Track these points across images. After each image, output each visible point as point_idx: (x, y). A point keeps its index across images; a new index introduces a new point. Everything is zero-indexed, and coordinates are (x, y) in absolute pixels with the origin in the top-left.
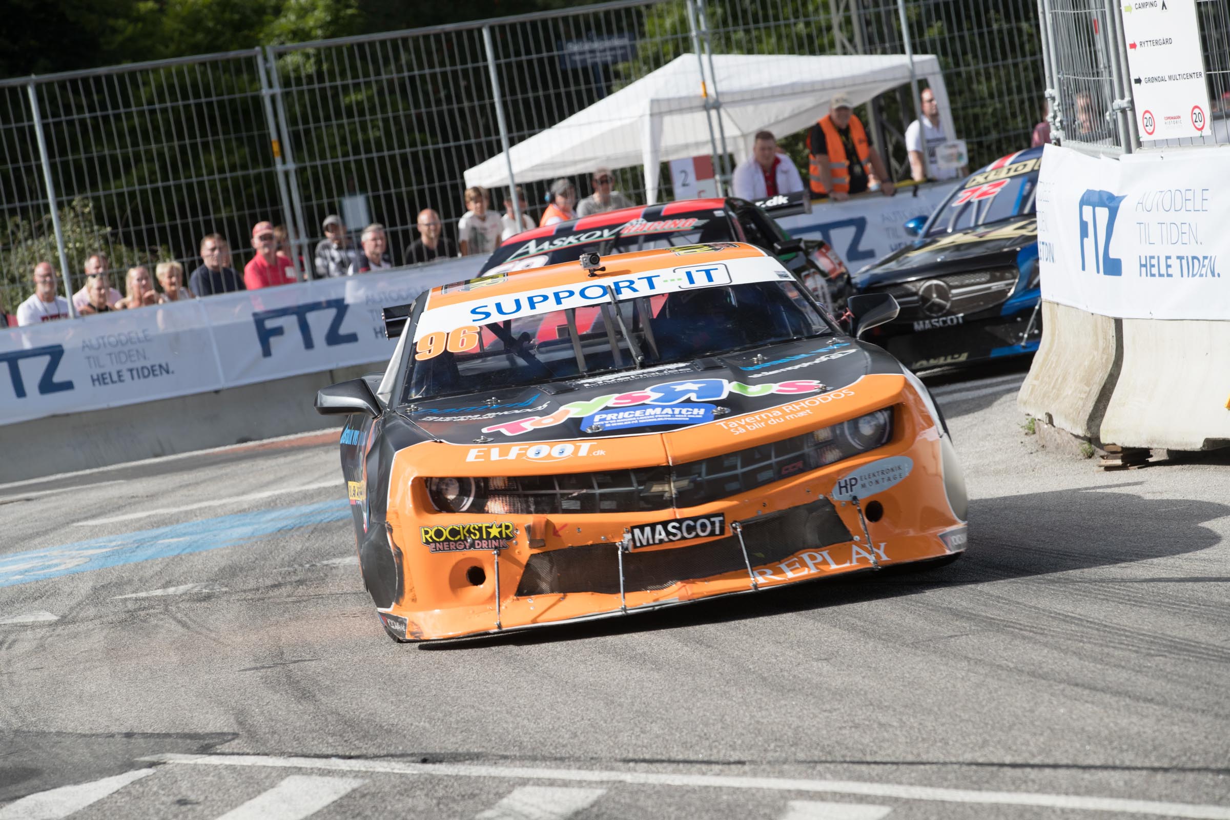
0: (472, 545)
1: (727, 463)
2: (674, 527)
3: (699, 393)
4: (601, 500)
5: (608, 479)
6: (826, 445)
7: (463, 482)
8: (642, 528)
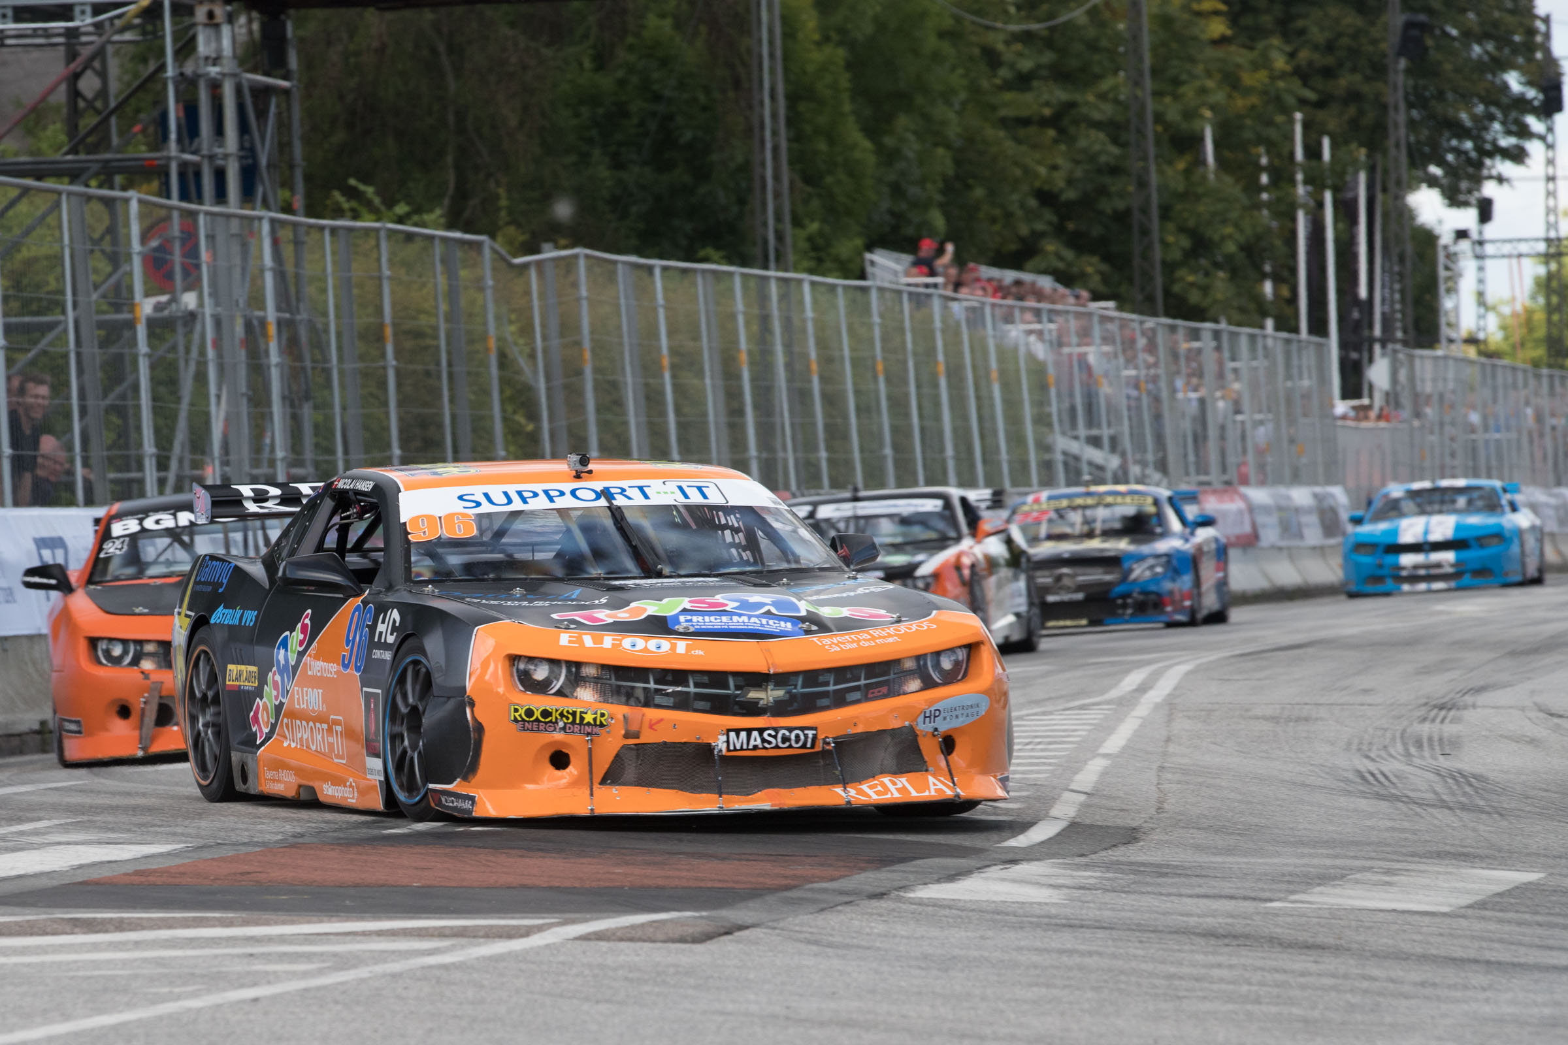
0: (563, 729)
1: (821, 679)
2: (769, 735)
3: (778, 606)
5: (706, 679)
6: (910, 673)
7: (553, 665)
8: (738, 731)
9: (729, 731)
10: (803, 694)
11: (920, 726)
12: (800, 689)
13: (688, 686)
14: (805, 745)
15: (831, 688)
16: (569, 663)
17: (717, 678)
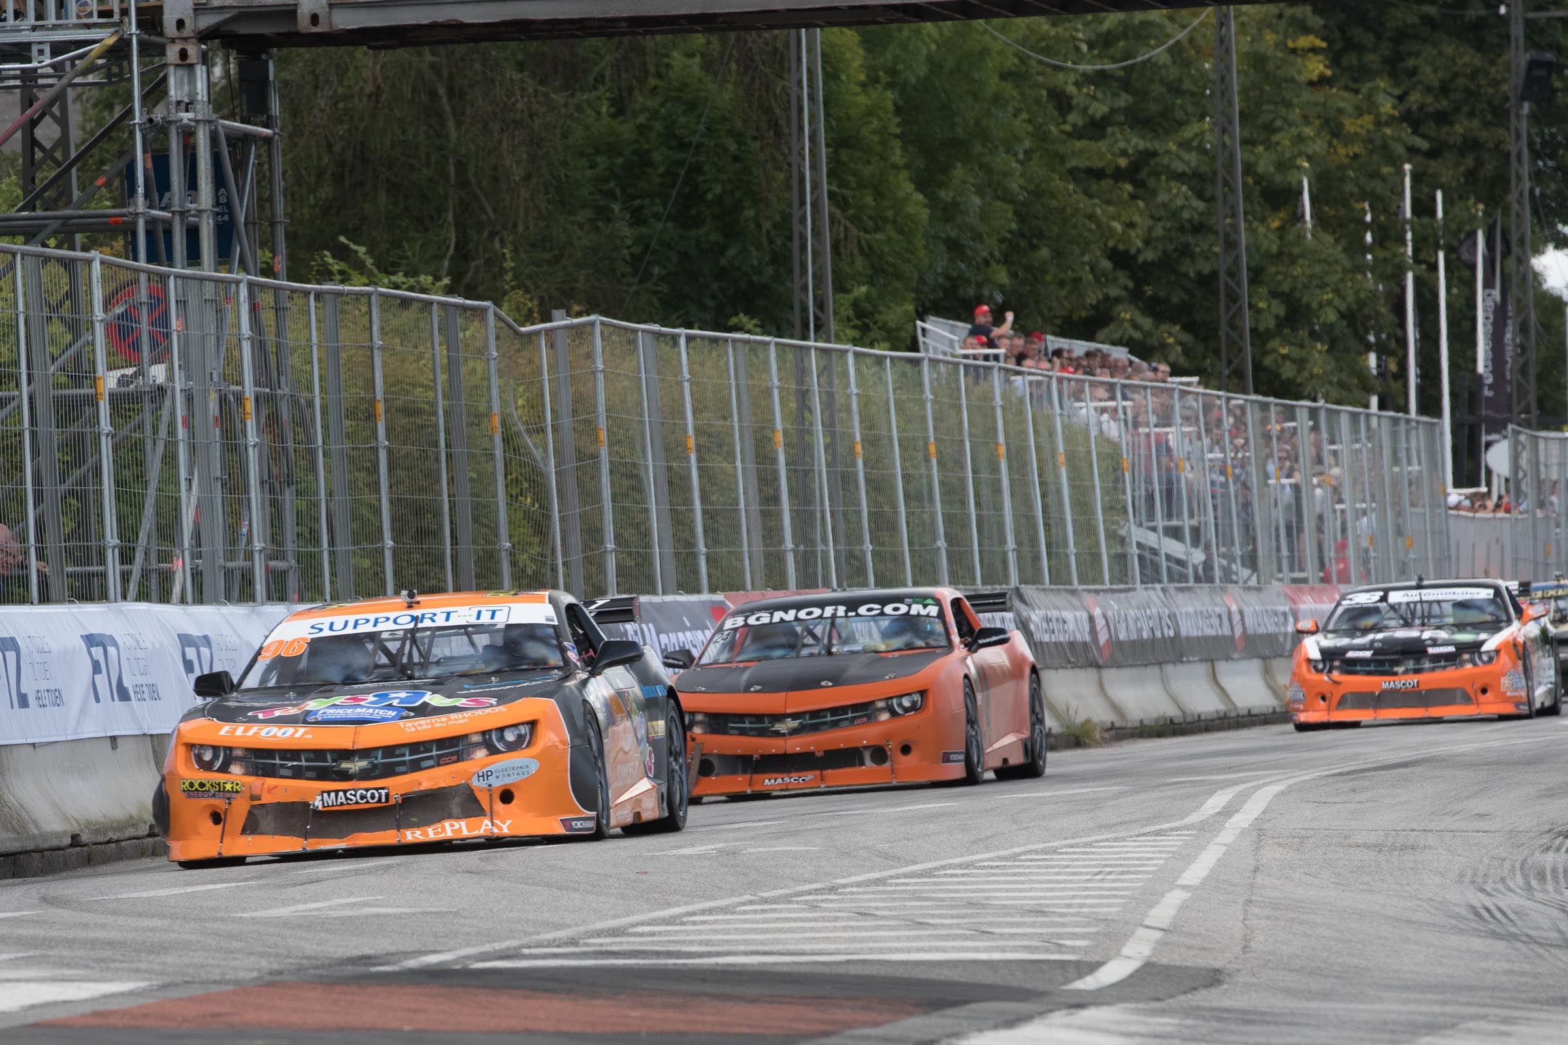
0: (214, 796)
1: (397, 752)
2: (351, 795)
3: (402, 701)
4: (306, 771)
5: (312, 756)
6: (477, 745)
7: (215, 749)
8: (329, 793)
9: (323, 793)
10: (384, 764)
11: (475, 783)
12: (380, 760)
13: (301, 761)
14: (379, 801)
15: (407, 758)
16: (225, 748)
17: (319, 754)
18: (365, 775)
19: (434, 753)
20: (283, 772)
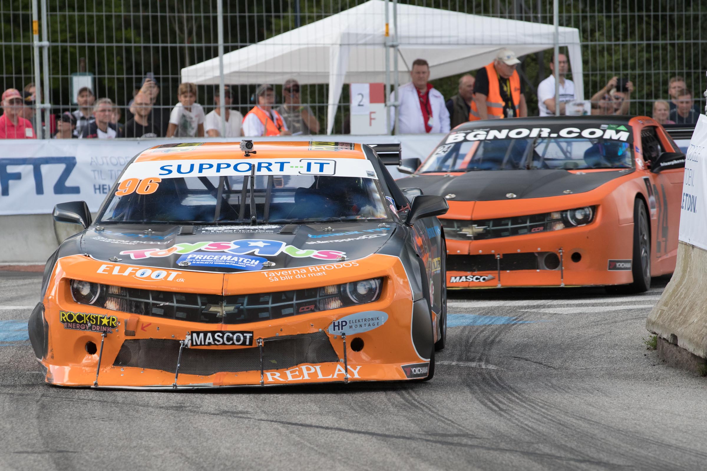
0: (91, 328)
1: (262, 299)
2: (218, 336)
4: (177, 311)
5: (183, 298)
6: (332, 296)
7: (93, 286)
8: (198, 333)
9: (192, 332)
10: (248, 310)
11: (331, 332)
12: (246, 306)
13: (173, 302)
14: (244, 343)
15: (270, 305)
16: (102, 286)
17: (191, 297)
18: (230, 319)
19: (295, 302)
20: (155, 310)
